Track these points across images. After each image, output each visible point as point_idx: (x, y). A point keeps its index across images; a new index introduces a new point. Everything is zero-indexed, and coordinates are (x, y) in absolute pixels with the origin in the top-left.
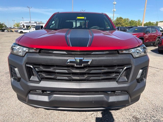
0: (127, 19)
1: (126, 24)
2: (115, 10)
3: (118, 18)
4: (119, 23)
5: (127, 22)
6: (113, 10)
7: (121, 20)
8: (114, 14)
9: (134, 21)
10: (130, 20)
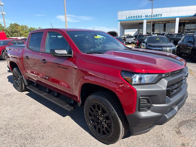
0: (25, 26)
1: (25, 32)
2: (4, 13)
3: (11, 24)
4: (16, 31)
5: (26, 30)
6: (1, 13)
7: (17, 27)
8: (3, 18)
9: (35, 28)
10: (29, 28)
